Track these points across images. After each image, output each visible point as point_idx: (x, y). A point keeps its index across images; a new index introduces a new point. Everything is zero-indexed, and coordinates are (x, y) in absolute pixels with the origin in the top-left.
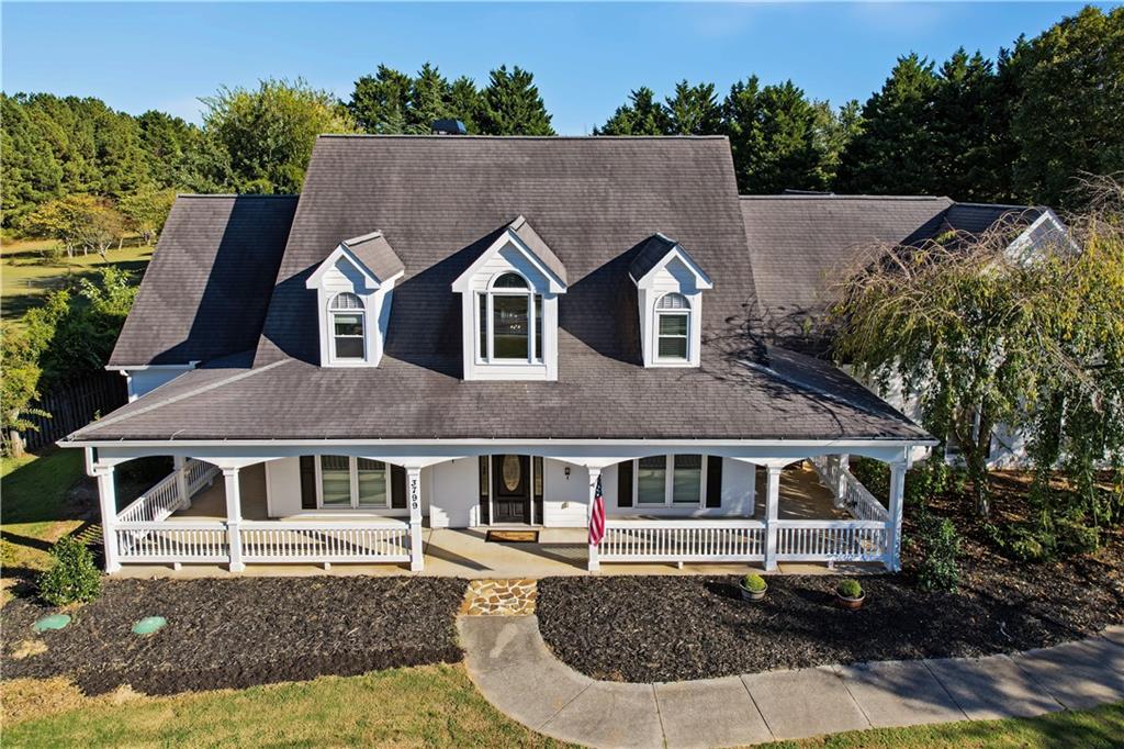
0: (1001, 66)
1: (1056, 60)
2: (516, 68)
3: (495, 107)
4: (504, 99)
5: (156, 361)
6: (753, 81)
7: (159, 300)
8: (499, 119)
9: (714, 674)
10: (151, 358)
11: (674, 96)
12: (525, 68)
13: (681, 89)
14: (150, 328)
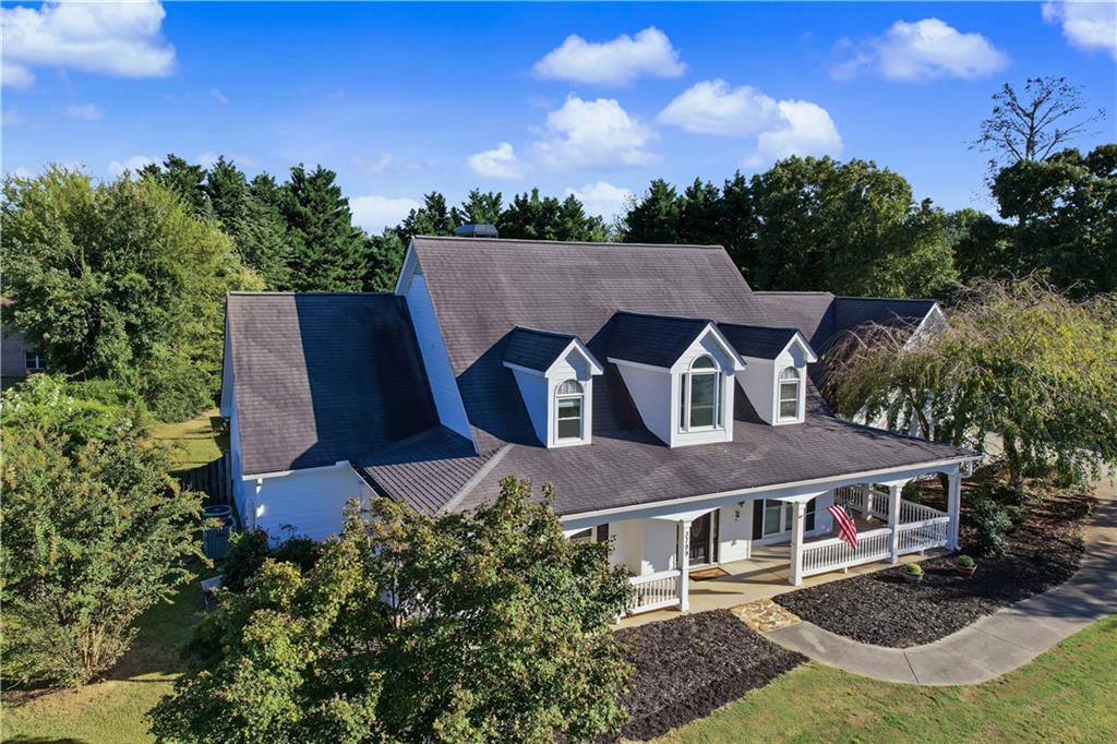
0: (725, 192)
1: (785, 191)
2: (319, 166)
3: (305, 202)
4: (312, 194)
5: (296, 465)
6: (535, 192)
7: (265, 402)
8: (310, 214)
9: (953, 630)
10: (289, 462)
11: (469, 202)
12: (327, 167)
13: (474, 196)
14: (271, 432)
